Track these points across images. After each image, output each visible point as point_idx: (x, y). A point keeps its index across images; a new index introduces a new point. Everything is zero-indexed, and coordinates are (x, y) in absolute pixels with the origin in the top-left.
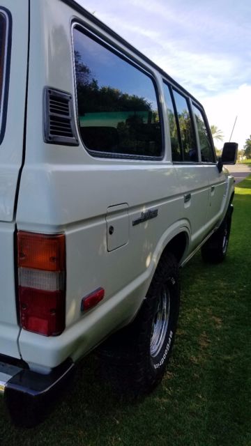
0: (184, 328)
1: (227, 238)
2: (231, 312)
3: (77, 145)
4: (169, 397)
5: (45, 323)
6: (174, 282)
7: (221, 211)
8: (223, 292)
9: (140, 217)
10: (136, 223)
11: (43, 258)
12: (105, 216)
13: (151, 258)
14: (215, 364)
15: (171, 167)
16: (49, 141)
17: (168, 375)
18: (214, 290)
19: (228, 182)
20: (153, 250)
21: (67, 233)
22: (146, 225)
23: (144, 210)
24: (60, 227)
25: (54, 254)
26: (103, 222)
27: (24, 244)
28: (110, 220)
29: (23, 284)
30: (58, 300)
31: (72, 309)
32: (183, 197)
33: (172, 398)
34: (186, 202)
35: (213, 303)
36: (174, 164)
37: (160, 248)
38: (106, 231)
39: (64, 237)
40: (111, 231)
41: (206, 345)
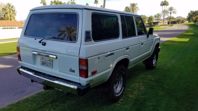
0: (131, 88)
1: (157, 60)
2: (149, 85)
3: (91, 40)
4: (120, 104)
5: (84, 75)
6: (124, 73)
7: (150, 51)
8: (149, 79)
9: (108, 55)
10: (106, 56)
11: (84, 63)
12: (97, 55)
13: (112, 65)
14: (137, 98)
15: (122, 40)
16: (86, 41)
17: (121, 99)
18: (145, 78)
19: (154, 40)
20: (113, 63)
21: (88, 59)
22: (110, 56)
23: (109, 53)
24: (87, 58)
25: (86, 63)
26: (97, 56)
27: (81, 61)
28: (99, 56)
29: (81, 68)
30: (87, 71)
31: (89, 74)
32: (125, 48)
33: (121, 104)
34: (126, 50)
35: (144, 82)
36: (123, 39)
37: (115, 63)
38: (97, 58)
39: (88, 60)
40: (99, 58)
41: (136, 93)
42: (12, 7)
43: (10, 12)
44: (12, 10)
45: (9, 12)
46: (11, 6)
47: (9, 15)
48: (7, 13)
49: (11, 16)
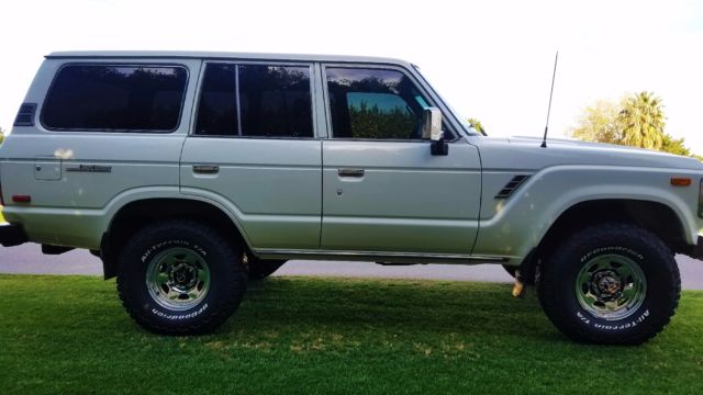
3: (32, 125)
7: (490, 223)
9: (78, 167)
10: (70, 170)
12: (35, 160)
15: (181, 139)
22: (89, 174)
26: (32, 162)
28: (38, 163)
32: (188, 166)
34: (196, 172)
36: (194, 136)
38: (33, 168)
40: (38, 169)
42: (654, 103)
43: (643, 120)
44: (652, 115)
45: (639, 120)
46: (651, 101)
47: (638, 133)
48: (631, 126)
49: (644, 135)
